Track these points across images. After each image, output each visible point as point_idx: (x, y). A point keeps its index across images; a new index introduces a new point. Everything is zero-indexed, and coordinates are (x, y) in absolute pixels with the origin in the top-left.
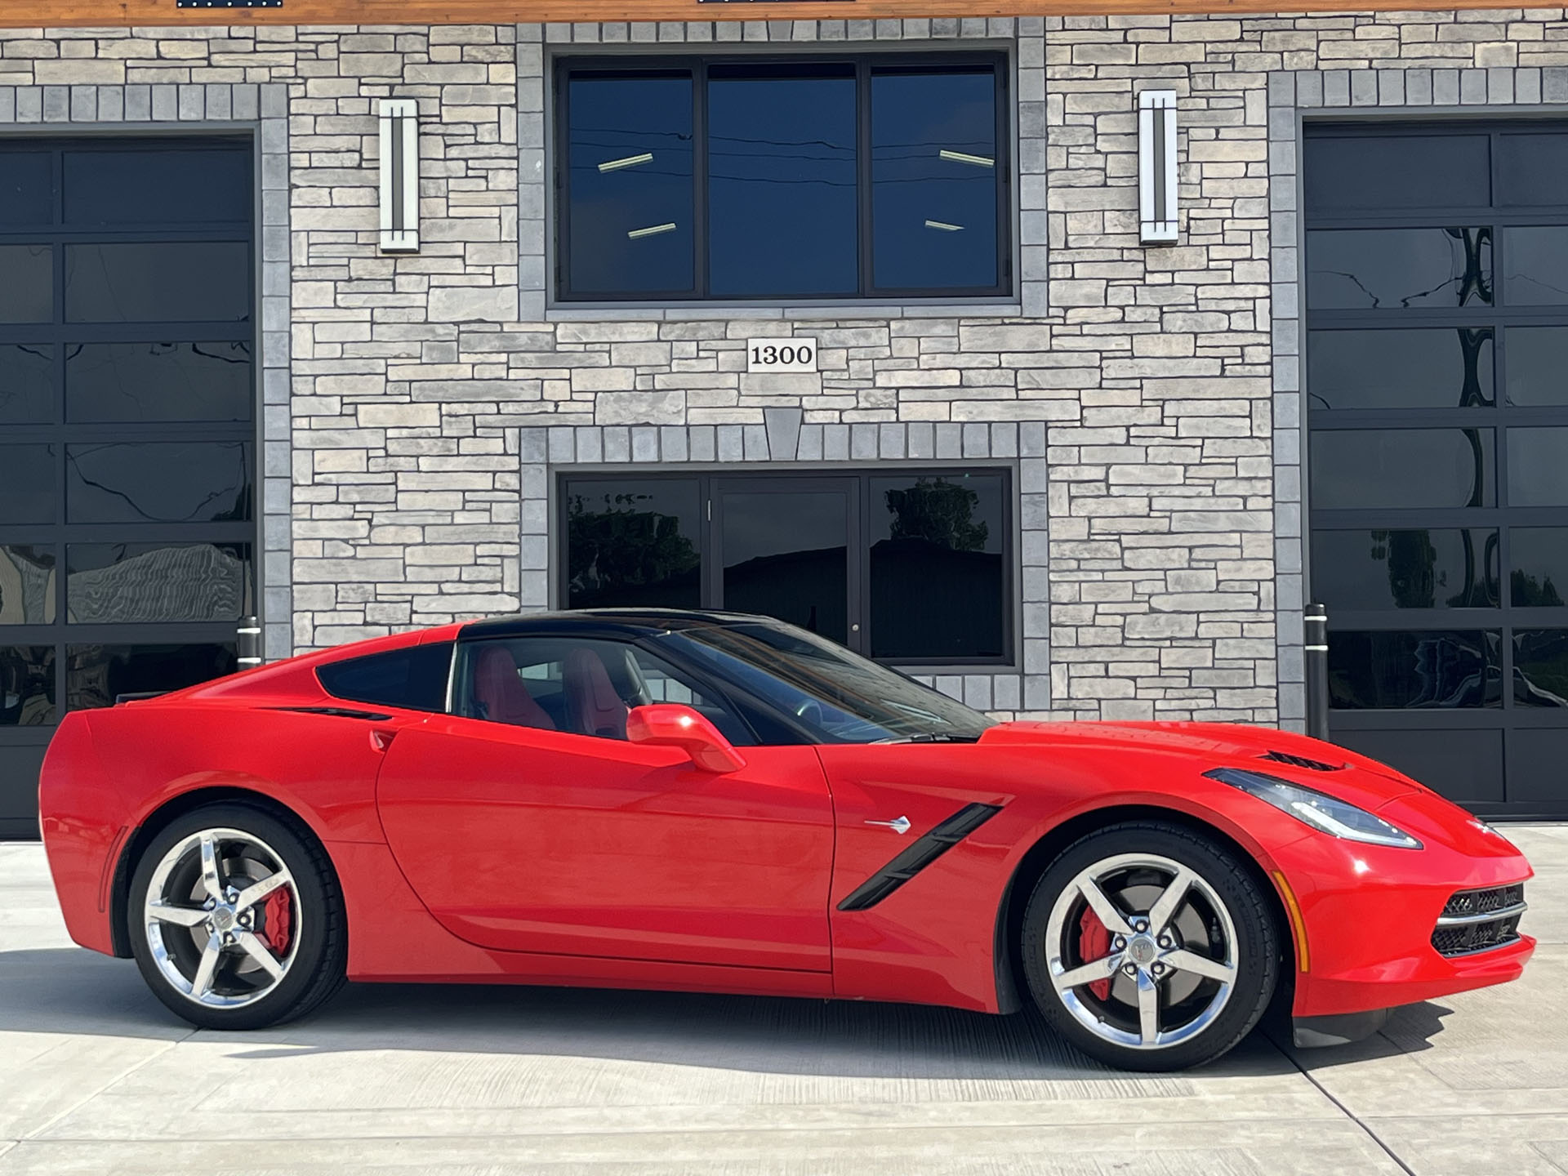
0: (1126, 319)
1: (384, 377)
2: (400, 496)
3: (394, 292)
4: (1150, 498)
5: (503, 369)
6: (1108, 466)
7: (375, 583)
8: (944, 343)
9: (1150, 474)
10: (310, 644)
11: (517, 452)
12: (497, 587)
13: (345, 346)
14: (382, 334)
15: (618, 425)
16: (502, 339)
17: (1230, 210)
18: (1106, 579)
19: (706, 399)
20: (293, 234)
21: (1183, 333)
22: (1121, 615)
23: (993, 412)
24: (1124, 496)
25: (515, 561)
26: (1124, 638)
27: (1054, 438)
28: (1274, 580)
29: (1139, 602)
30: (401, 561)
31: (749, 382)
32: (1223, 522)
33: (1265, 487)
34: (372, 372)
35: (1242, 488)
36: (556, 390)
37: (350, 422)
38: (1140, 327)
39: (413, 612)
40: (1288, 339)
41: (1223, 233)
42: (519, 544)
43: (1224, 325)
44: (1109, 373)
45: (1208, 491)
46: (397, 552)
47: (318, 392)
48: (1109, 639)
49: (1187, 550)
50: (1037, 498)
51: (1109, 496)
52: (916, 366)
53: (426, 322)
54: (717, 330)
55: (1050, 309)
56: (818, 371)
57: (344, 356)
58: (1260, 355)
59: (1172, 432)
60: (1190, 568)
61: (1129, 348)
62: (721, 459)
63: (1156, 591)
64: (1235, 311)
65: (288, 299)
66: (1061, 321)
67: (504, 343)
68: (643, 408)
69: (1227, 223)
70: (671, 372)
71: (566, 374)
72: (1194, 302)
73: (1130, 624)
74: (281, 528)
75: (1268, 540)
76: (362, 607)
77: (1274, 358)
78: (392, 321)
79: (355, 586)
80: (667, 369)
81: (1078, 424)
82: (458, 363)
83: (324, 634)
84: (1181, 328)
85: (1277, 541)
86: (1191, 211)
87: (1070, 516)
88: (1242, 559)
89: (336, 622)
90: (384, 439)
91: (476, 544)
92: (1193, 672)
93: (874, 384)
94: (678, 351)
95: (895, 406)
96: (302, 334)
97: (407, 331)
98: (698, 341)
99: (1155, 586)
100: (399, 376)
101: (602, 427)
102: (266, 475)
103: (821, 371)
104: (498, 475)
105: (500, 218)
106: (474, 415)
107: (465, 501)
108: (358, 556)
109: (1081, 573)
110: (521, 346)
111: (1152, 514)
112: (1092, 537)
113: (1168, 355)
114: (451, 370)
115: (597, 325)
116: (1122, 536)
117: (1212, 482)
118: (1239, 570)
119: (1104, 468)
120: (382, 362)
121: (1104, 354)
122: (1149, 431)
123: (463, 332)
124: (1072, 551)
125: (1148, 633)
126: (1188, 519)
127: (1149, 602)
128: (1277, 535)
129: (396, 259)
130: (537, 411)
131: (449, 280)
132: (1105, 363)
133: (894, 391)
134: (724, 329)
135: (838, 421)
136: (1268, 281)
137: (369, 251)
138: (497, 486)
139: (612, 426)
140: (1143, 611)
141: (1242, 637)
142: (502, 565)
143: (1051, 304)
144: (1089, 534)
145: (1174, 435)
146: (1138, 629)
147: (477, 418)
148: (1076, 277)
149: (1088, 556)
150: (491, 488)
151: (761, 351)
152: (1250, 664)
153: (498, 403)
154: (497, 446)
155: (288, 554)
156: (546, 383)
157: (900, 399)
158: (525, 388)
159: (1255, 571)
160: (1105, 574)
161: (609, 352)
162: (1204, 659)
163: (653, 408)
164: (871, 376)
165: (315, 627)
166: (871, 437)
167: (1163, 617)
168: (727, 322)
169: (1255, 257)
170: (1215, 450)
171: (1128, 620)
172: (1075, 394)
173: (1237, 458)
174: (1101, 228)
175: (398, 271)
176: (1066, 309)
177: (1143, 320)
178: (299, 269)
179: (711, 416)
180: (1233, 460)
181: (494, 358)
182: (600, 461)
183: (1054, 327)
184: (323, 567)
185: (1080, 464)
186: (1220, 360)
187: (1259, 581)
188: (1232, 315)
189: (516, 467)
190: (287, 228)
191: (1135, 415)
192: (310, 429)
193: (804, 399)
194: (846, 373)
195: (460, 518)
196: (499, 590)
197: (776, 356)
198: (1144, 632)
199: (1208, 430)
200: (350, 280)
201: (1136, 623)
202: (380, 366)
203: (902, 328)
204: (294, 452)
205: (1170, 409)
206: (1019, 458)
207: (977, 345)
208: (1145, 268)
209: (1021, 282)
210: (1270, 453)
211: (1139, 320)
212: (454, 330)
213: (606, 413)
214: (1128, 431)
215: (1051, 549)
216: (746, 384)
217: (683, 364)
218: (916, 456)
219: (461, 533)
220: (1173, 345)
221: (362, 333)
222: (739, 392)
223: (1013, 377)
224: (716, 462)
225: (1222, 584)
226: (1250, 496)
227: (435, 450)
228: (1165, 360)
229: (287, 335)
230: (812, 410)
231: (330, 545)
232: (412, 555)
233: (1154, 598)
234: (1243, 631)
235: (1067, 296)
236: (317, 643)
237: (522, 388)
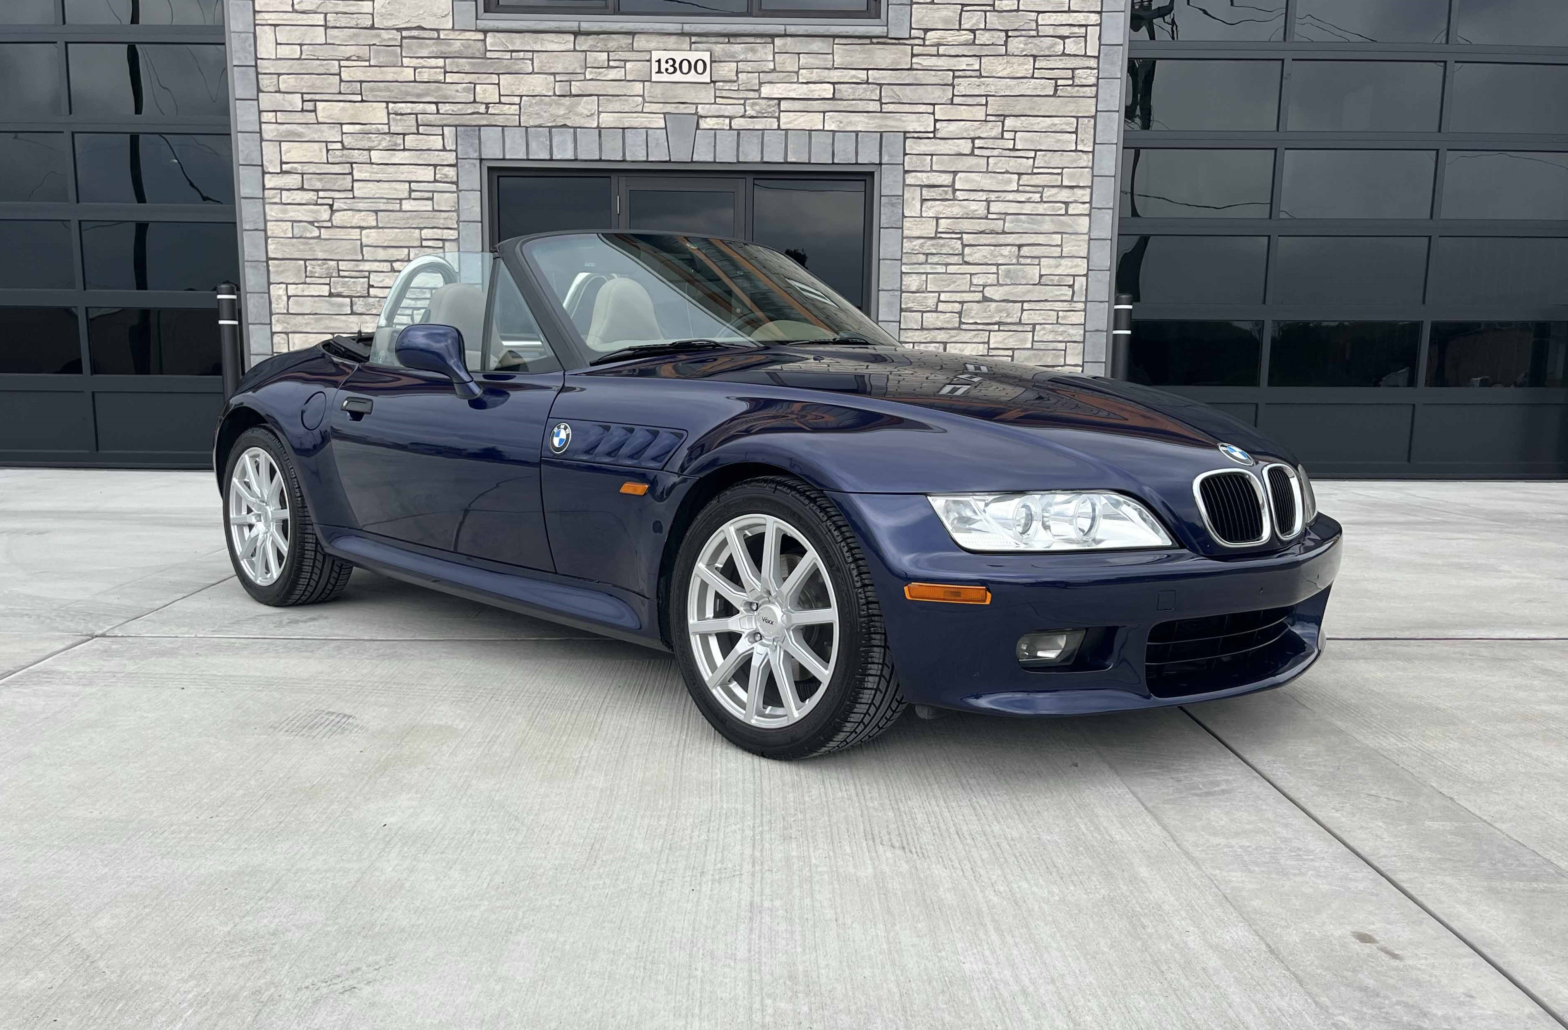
0: (977, 42)
1: (338, 77)
2: (356, 184)
4: (988, 202)
5: (440, 73)
6: (955, 173)
7: (338, 261)
8: (821, 59)
9: (989, 181)
10: (285, 311)
11: (454, 148)
13: (304, 47)
14: (336, 37)
15: (540, 126)
16: (437, 44)
18: (948, 271)
19: (616, 105)
21: (1025, 55)
22: (959, 302)
23: (860, 123)
24: (967, 200)
25: (454, 244)
26: (961, 323)
27: (911, 148)
28: (1086, 275)
29: (975, 292)
30: (359, 242)
31: (653, 90)
32: (1048, 225)
33: (1085, 195)
34: (327, 72)
35: (1064, 195)
36: (486, 92)
37: (311, 118)
38: (988, 49)
39: (370, 286)
40: (1113, 64)
42: (458, 229)
43: (1060, 50)
44: (960, 90)
45: (1037, 197)
46: (355, 234)
47: (282, 89)
48: (948, 322)
49: (1015, 249)
50: (894, 200)
51: (954, 199)
52: (795, 79)
53: (372, 27)
54: (625, 40)
55: (913, 31)
56: (712, 81)
57: (303, 57)
58: (1087, 77)
59: (1010, 145)
60: (1019, 264)
61: (978, 68)
62: (628, 158)
63: (989, 282)
64: (1068, 37)
65: (251, 2)
66: (920, 42)
67: (440, 48)
68: (561, 111)
70: (585, 80)
71: (494, 79)
72: (1034, 28)
73: (966, 310)
74: (255, 210)
75: (1085, 241)
76: (327, 281)
77: (1100, 81)
78: (343, 25)
79: (320, 262)
80: (582, 77)
81: (931, 135)
82: (402, 66)
83: (297, 303)
84: (1023, 51)
85: (1092, 242)
87: (921, 217)
88: (1061, 257)
89: (306, 293)
90: (340, 133)
91: (421, 229)
92: (1016, 352)
93: (760, 95)
94: (592, 60)
95: (777, 114)
96: (266, 36)
97: (355, 35)
98: (608, 52)
99: (989, 278)
100: (350, 76)
101: (527, 127)
102: (241, 162)
103: (714, 82)
104: (438, 168)
106: (416, 114)
107: (411, 191)
108: (322, 237)
109: (928, 266)
110: (456, 52)
111: (990, 216)
112: (939, 235)
113: (1011, 75)
114: (395, 73)
115: (521, 34)
116: (965, 236)
117: (1040, 189)
118: (1057, 266)
119: (951, 176)
120: (336, 63)
121: (957, 74)
122: (990, 143)
124: (922, 246)
125: (981, 318)
126: (1020, 221)
127: (982, 292)
128: (1092, 237)
130: (470, 111)
132: (956, 81)
133: (776, 101)
134: (631, 42)
135: (728, 127)
136: (1099, 10)
138: (438, 178)
139: (536, 127)
140: (977, 299)
141: (1057, 323)
142: (443, 247)
143: (913, 26)
144: (937, 232)
145: (1011, 147)
146: (973, 315)
147: (419, 116)
148: (935, 2)
149: (934, 251)
150: (432, 179)
151: (663, 62)
152: (1062, 346)
153: (436, 103)
154: (437, 142)
155: (263, 233)
156: (478, 87)
157: (782, 109)
158: (460, 90)
159: (1072, 267)
160: (949, 267)
161: (532, 60)
162: (1024, 341)
163: (570, 112)
164: (757, 88)
165: (289, 297)
166: (756, 141)
167: (994, 305)
170: (1045, 161)
171: (965, 307)
173: (1063, 168)
176: (926, 31)
177: (990, 43)
179: (619, 120)
180: (1059, 171)
181: (433, 62)
182: (526, 157)
183: (915, 47)
184: (293, 245)
185: (932, 171)
187: (1074, 276)
188: (1067, 41)
189: (453, 162)
191: (980, 129)
192: (277, 123)
193: (699, 106)
194: (736, 84)
195: (407, 205)
197: (676, 67)
198: (977, 318)
199: (1040, 144)
201: (971, 309)
202: (334, 67)
203: (785, 45)
204: (263, 143)
205: (1009, 123)
206: (880, 164)
207: (848, 61)
209: (888, 6)
210: (1090, 164)
211: (987, 43)
212: (398, 36)
213: (530, 116)
214: (973, 143)
215: (904, 245)
216: (649, 92)
217: (596, 73)
218: (793, 160)
219: (408, 218)
220: (1015, 66)
221: (317, 36)
222: (644, 99)
223: (878, 92)
224: (624, 161)
225: (1044, 278)
226: (1071, 202)
227: (384, 144)
228: (1008, 80)
229: (252, 35)
230: (706, 117)
231: (299, 226)
232: (368, 237)
233: (987, 289)
234: (1058, 318)
235: (926, 19)
236: (291, 311)
237: (457, 91)
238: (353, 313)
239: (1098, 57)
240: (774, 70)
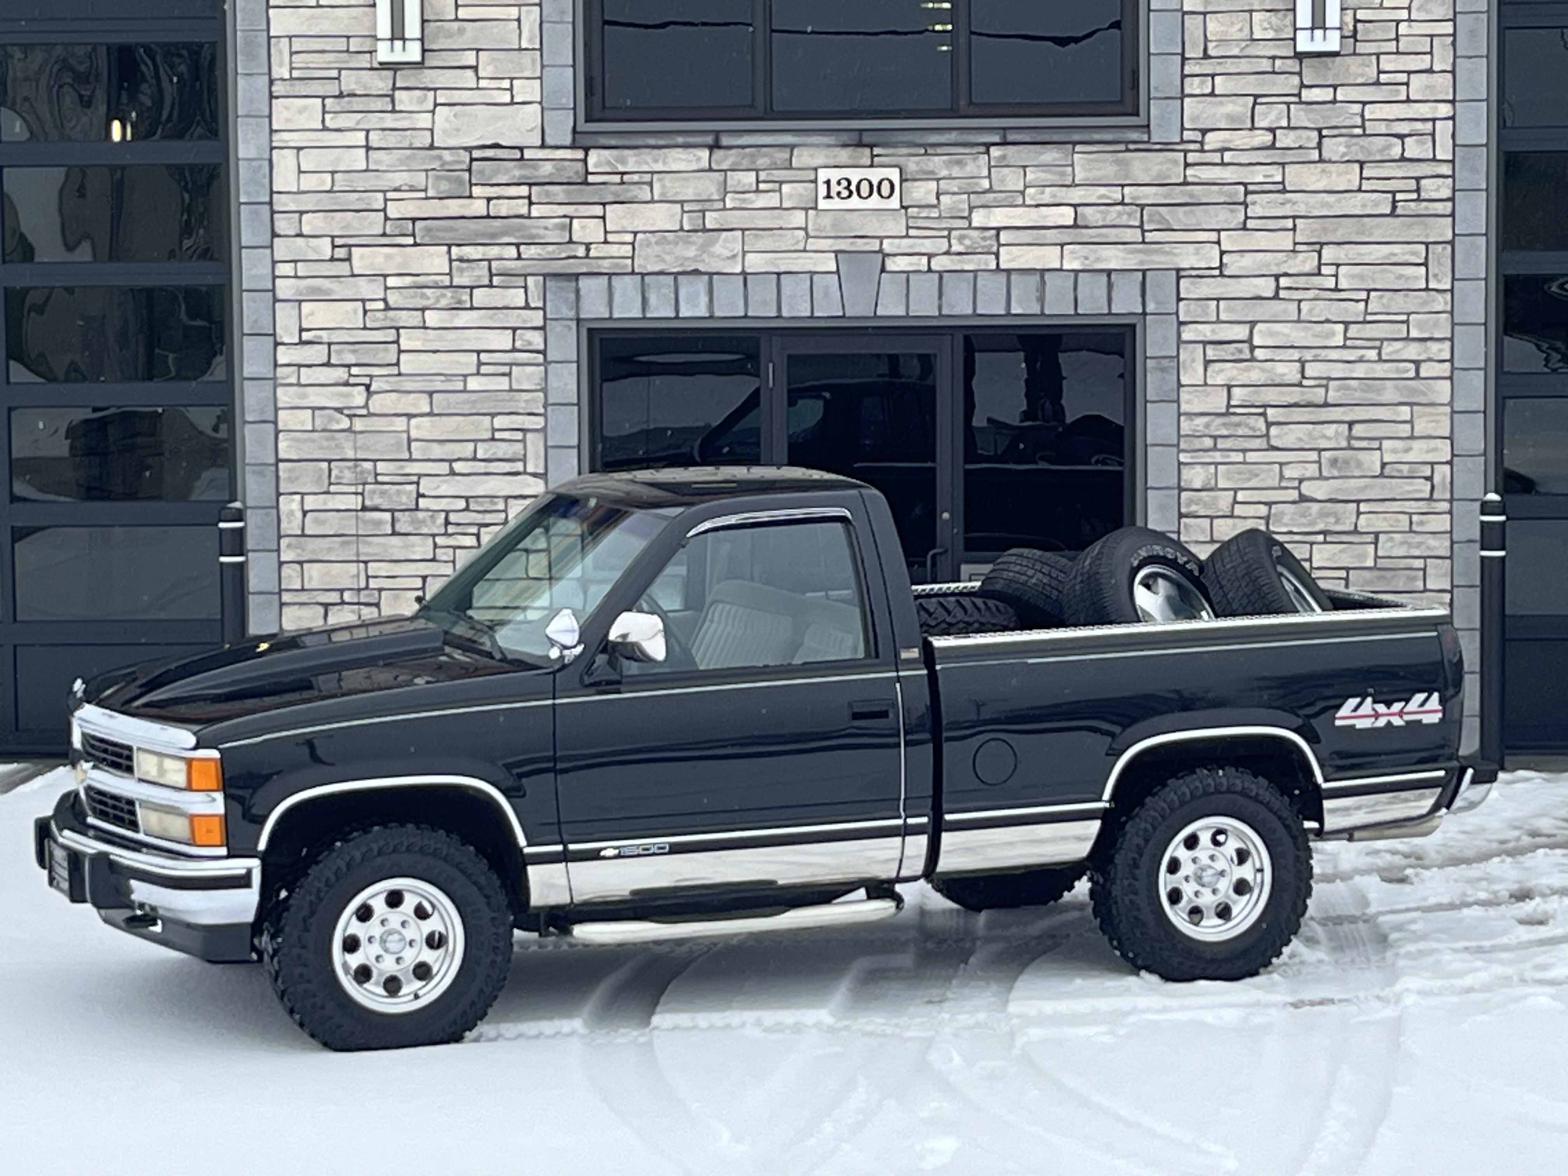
0: (1278, 145)
1: (382, 214)
2: (403, 357)
3: (394, 111)
4: (1303, 363)
5: (524, 205)
6: (1253, 324)
7: (375, 461)
8: (1055, 173)
9: (1302, 334)
10: (299, 532)
11: (540, 304)
12: (519, 466)
13: (336, 176)
14: (381, 161)
15: (661, 273)
16: (521, 168)
17: (1406, 11)
18: (1248, 460)
19: (768, 242)
20: (273, 41)
21: (1348, 161)
22: (1265, 504)
23: (1113, 258)
24: (1271, 360)
25: (540, 436)
27: (1187, 289)
28: (1450, 463)
29: (1286, 488)
30: (405, 436)
31: (819, 221)
32: (1390, 393)
33: (1442, 350)
34: (369, 207)
35: (1413, 351)
36: (587, 230)
37: (343, 268)
38: (1294, 155)
39: (420, 495)
40: (1474, 170)
41: (1397, 39)
42: (545, 415)
43: (1396, 152)
44: (1255, 210)
45: (1372, 354)
46: (400, 424)
47: (305, 232)
49: (1346, 426)
50: (1165, 363)
51: (1253, 359)
52: (1020, 202)
53: (432, 147)
54: (781, 157)
55: (1185, 133)
56: (902, 207)
57: (335, 189)
58: (1438, 188)
59: (1331, 283)
60: (1349, 448)
61: (1279, 178)
62: (785, 313)
63: (1308, 474)
64: (1408, 136)
65: (267, 120)
67: (523, 172)
68: (691, 252)
69: (1403, 28)
70: (724, 209)
71: (598, 210)
72: (1360, 124)
73: (1275, 515)
74: (262, 394)
75: (1445, 414)
76: (360, 489)
77: (1457, 193)
78: (391, 145)
79: (351, 464)
80: (720, 205)
81: (1217, 272)
82: (471, 197)
83: (316, 521)
84: (1343, 156)
85: (1456, 416)
86: (1359, 11)
87: (1206, 384)
88: (1412, 437)
89: (330, 506)
90: (382, 287)
91: (493, 415)
92: (1351, 572)
93: (970, 224)
94: (735, 183)
95: (995, 249)
96: (284, 162)
97: (408, 158)
98: (757, 171)
99: (1306, 469)
100: (399, 212)
101: (643, 275)
102: (245, 331)
103: (906, 208)
104: (518, 332)
105: (519, 20)
106: (489, 261)
107: (480, 364)
108: (354, 429)
109: (1218, 454)
110: (544, 177)
111: (1305, 382)
112: (1232, 410)
113: (1328, 188)
114: (462, 206)
115: (636, 151)
116: (1270, 411)
117: (1378, 344)
118: (1407, 450)
119: (1248, 326)
120: (380, 196)
121: (1251, 188)
122: (1301, 282)
123: (477, 160)
124: (1207, 426)
125: (1297, 526)
126: (1348, 388)
127: (1298, 488)
128: (1456, 409)
129: (395, 71)
130: (563, 255)
131: (457, 96)
132: (1250, 198)
133: (993, 232)
134: (788, 156)
135: (926, 269)
136: (1451, 98)
137: (364, 61)
138: (518, 344)
139: (655, 273)
140: (1291, 499)
141: (1411, 531)
142: (523, 441)
143: (1186, 126)
144: (1229, 406)
145: (1333, 286)
146: (1286, 519)
147: (494, 264)
148: (1217, 92)
149: (1225, 432)
150: (510, 348)
151: (833, 183)
152: (1419, 563)
153: (518, 245)
154: (517, 297)
155: (271, 427)
156: (575, 221)
157: (1002, 241)
158: (550, 227)
159: (1428, 452)
160: (1247, 454)
161: (651, 184)
162: (1364, 556)
163: (704, 252)
164: (966, 214)
165: (305, 513)
166: (966, 287)
167: (1315, 507)
168: (792, 147)
169: (1435, 68)
170: (1383, 305)
171: (1273, 511)
172: (1213, 236)
173: (1409, 314)
174: (1247, 30)
175: (398, 85)
176: (1204, 132)
177: (1297, 145)
178: (279, 82)
179: (772, 262)
180: (1404, 318)
181: (514, 190)
182: (641, 316)
183: (1189, 155)
184: (313, 441)
185: (1218, 321)
186: (1390, 196)
187: (1432, 464)
188: (1407, 140)
189: (540, 323)
190: (265, 33)
191: (1285, 262)
192: (296, 276)
193: (885, 241)
194: (936, 210)
195: (473, 384)
196: (521, 469)
197: (850, 190)
198: (1294, 525)
199: (1374, 281)
200: (341, 95)
201: (1283, 514)
202: (378, 201)
203: (1004, 155)
204: (277, 305)
205: (1328, 254)
206: (1144, 314)
207: (1094, 174)
208: (1302, 82)
209: (1149, 99)
210: (1449, 308)
211: (1293, 146)
212: (465, 156)
213: (647, 258)
214: (1277, 281)
215: (1182, 425)
216: (815, 223)
217: (739, 199)
218: (1019, 311)
219: (475, 402)
220: (1334, 176)
221: (355, 161)
222: (807, 233)
223: (1139, 215)
224: (779, 317)
225: (1388, 467)
226: (1424, 361)
227: (443, 303)
228: (1325, 195)
229: (266, 163)
230: (895, 255)
231: (321, 416)
232: (418, 427)
233: (1305, 485)
234: (1411, 523)
235: (1204, 116)
236: (307, 532)
237: (546, 228)
238: (394, 533)
239: (1452, 161)
240: (990, 190)
